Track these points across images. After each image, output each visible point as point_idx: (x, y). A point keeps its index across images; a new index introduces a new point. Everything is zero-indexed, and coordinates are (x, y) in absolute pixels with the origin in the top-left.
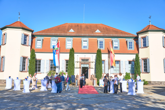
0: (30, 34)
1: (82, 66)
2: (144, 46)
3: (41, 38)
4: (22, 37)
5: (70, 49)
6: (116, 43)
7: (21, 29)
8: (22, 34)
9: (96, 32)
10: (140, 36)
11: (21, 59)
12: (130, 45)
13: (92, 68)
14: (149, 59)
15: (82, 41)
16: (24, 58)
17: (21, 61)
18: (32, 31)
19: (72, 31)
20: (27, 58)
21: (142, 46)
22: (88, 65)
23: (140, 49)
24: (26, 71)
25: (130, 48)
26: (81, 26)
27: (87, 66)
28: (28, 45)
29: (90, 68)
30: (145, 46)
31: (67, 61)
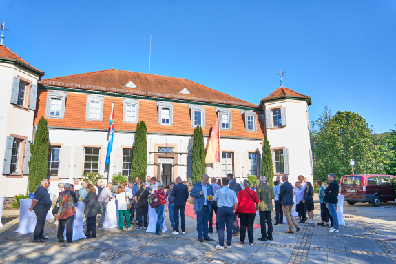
0: (33, 80)
1: (160, 161)
2: (275, 124)
3: (63, 94)
4: (14, 85)
5: (138, 124)
6: (226, 116)
7: (13, 66)
8: (15, 78)
9: (182, 92)
10: (269, 107)
11: (8, 143)
12: (249, 122)
13: (183, 165)
14: (287, 149)
15: (160, 108)
16: (17, 140)
17: (7, 148)
18: (40, 75)
19: (131, 85)
20: (22, 140)
21: (273, 126)
22: (172, 159)
23: (268, 131)
24: (20, 173)
25: (249, 128)
26: (146, 79)
27: (171, 161)
28: (27, 107)
29: (177, 165)
30: (278, 124)
31: (125, 150)
